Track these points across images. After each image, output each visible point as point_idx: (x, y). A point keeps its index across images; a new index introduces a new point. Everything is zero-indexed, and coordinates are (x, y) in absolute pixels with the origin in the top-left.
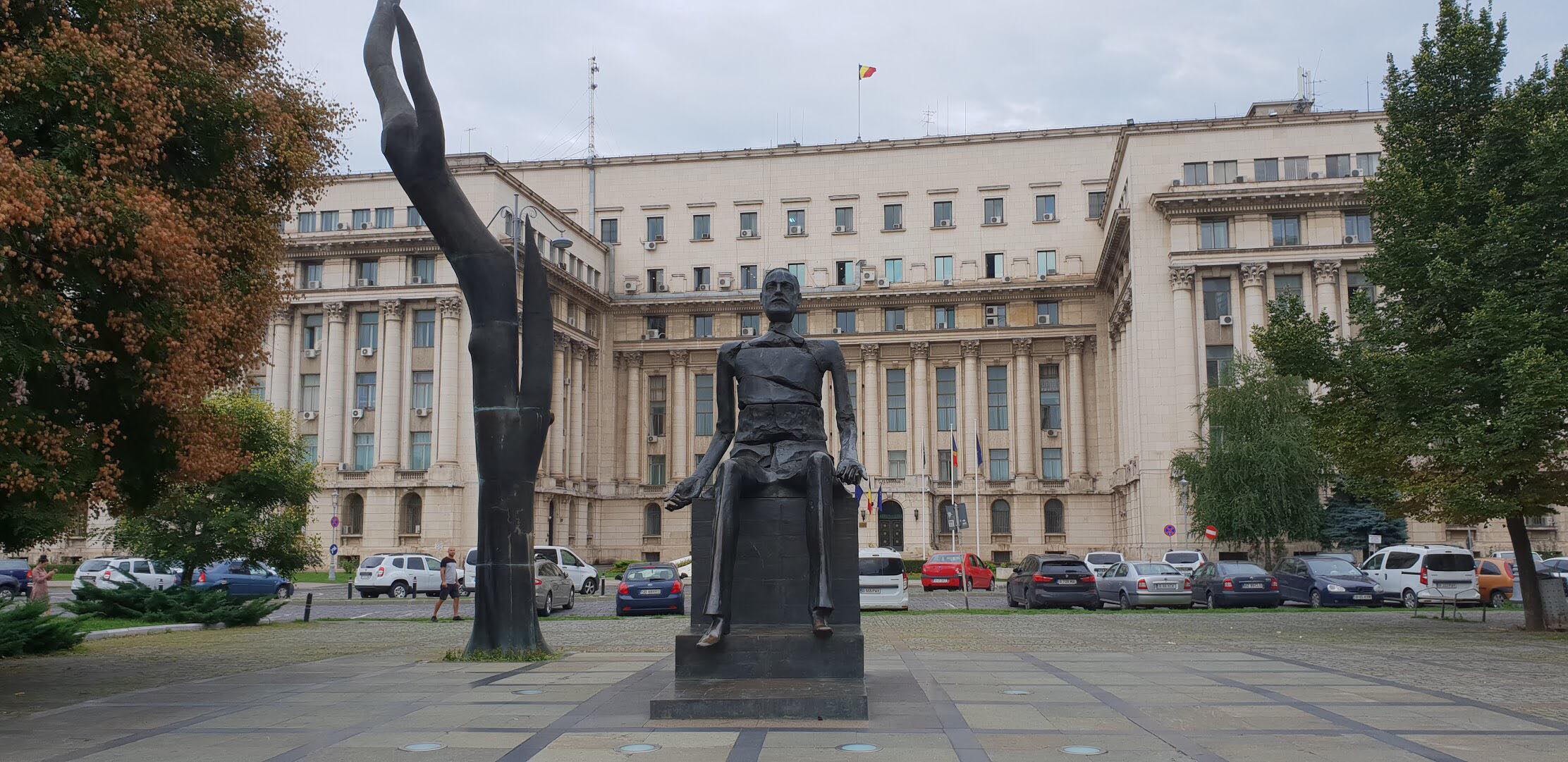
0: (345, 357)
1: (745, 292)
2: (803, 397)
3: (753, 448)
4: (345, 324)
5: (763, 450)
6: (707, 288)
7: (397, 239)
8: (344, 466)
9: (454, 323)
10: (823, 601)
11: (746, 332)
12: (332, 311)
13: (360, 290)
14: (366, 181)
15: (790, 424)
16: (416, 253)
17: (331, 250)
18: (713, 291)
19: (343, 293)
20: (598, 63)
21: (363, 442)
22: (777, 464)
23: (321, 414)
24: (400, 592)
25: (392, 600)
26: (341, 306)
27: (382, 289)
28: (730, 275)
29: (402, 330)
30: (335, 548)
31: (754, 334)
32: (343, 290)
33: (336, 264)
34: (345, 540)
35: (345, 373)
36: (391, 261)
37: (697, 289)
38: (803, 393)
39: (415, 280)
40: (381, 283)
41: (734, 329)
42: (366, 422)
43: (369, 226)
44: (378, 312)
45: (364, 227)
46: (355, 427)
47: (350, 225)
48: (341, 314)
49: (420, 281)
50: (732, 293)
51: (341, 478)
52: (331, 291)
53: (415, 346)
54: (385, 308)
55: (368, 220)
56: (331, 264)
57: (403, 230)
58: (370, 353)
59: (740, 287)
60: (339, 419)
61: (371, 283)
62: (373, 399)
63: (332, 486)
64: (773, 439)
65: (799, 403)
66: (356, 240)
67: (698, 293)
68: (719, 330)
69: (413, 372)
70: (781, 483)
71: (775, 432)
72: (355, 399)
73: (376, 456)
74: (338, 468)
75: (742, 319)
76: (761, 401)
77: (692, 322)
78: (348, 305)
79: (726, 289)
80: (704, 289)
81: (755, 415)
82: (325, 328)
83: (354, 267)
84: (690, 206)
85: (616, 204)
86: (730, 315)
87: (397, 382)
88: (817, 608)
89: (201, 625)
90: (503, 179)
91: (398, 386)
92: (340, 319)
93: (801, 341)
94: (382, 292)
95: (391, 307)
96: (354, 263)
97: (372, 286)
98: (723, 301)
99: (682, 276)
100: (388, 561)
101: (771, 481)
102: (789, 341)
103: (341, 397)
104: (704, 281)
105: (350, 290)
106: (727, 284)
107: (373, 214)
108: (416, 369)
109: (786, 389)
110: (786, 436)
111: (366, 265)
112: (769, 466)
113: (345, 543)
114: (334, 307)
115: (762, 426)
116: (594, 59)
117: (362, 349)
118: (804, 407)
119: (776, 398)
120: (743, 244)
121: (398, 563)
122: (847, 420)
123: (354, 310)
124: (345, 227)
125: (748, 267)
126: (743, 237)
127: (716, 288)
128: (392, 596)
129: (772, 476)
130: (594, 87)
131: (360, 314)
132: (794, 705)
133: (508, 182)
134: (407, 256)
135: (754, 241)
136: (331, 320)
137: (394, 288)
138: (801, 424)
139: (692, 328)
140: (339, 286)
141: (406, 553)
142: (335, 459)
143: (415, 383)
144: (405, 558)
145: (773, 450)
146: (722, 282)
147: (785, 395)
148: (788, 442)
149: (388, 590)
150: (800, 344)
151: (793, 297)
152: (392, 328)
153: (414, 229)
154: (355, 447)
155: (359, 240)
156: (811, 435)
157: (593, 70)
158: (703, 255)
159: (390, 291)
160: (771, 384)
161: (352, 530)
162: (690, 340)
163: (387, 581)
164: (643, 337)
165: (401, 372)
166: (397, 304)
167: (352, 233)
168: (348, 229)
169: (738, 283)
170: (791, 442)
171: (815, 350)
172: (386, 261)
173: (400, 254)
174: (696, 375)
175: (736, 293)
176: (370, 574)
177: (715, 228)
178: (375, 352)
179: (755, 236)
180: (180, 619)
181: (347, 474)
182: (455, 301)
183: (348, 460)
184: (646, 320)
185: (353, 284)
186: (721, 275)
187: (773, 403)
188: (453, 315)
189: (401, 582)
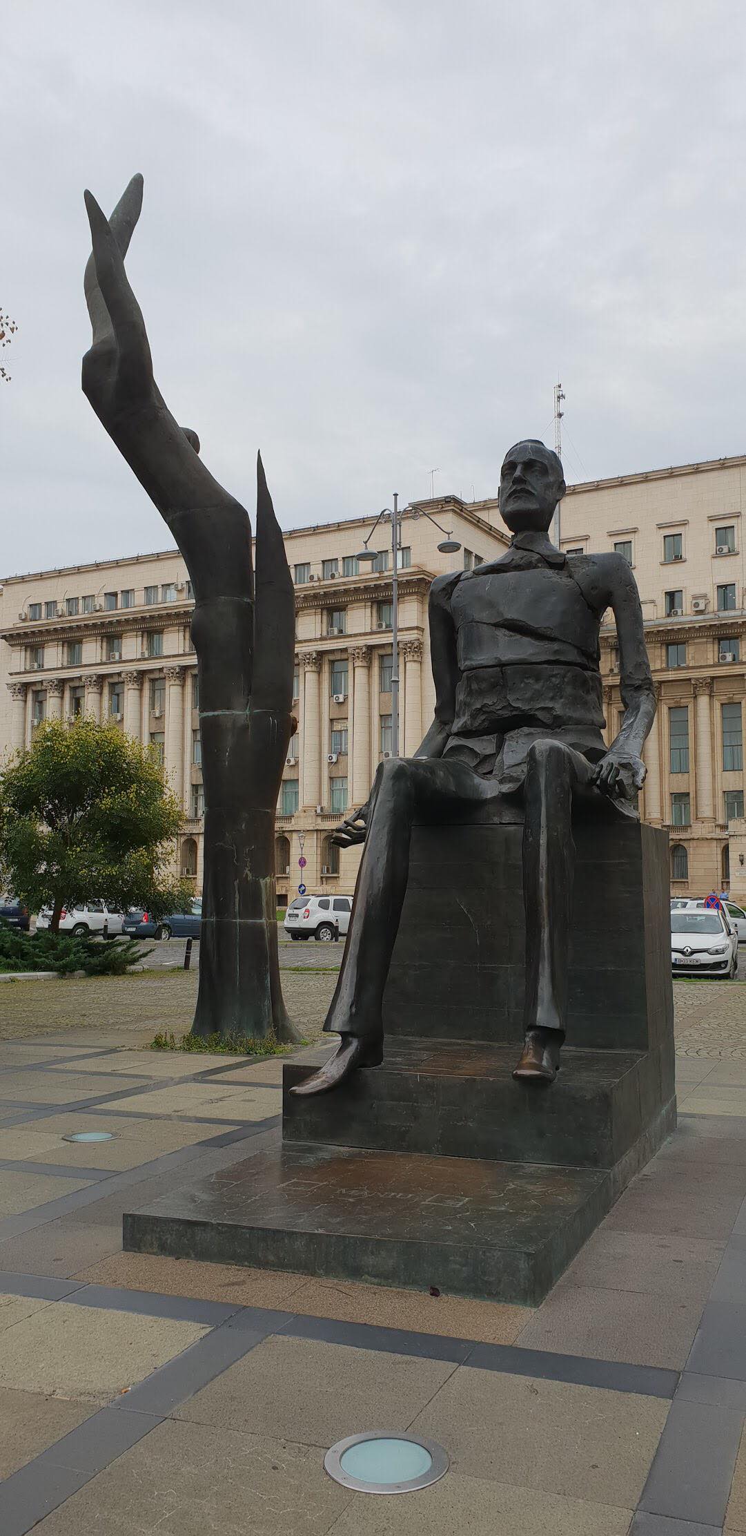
0: (320, 705)
1: (723, 614)
2: (556, 652)
3: (470, 743)
4: (319, 672)
5: (484, 746)
6: (679, 613)
7: (362, 585)
8: (322, 808)
9: (415, 666)
10: (545, 1015)
11: (724, 658)
12: (307, 661)
13: (331, 639)
14: (334, 531)
15: (531, 699)
16: (380, 598)
17: (304, 602)
18: (686, 616)
19: (316, 643)
20: (564, 390)
21: (338, 785)
22: (501, 768)
23: (300, 760)
24: (326, 935)
25: (317, 943)
26: (314, 655)
27: (350, 636)
28: (704, 596)
29: (369, 676)
30: (303, 888)
31: (734, 660)
32: (316, 640)
33: (309, 615)
34: (324, 879)
35: (320, 720)
36: (358, 608)
37: (669, 615)
38: (556, 646)
39: (380, 626)
40: (349, 631)
41: (710, 655)
42: (341, 766)
43: (337, 576)
44: (347, 660)
45: (333, 577)
46: (330, 772)
47: (321, 576)
48: (315, 663)
49: (384, 627)
50: (707, 617)
51: (319, 820)
52: (306, 641)
53: (382, 691)
54: (354, 655)
55: (337, 570)
56: (304, 615)
57: (368, 577)
58: (341, 700)
59: (716, 609)
60: (316, 764)
61: (341, 631)
62: (346, 744)
63: (311, 828)
64: (501, 727)
65: (548, 662)
66: (325, 590)
67: (669, 620)
68: (693, 658)
69: (381, 716)
70: (505, 798)
71: (506, 713)
72: (330, 744)
73: (350, 800)
74: (316, 811)
75: (719, 644)
76: (485, 663)
77: (664, 651)
78: (321, 654)
79: (700, 612)
80: (676, 614)
81: (474, 686)
82: (301, 677)
83: (325, 617)
84: (660, 527)
85: (582, 532)
86: (705, 640)
87: (366, 726)
88: (532, 1027)
89: (55, 973)
90: (461, 515)
91: (367, 731)
92: (314, 668)
93: (560, 560)
94: (350, 639)
95: (358, 653)
96: (325, 613)
97: (342, 634)
98: (697, 625)
99: (653, 602)
100: (314, 902)
101: (489, 796)
102: (539, 561)
103: (317, 743)
104: (676, 605)
105: (322, 639)
106: (702, 607)
107: (340, 563)
108: (382, 714)
109: (526, 639)
110: (525, 720)
111: (336, 615)
112: (490, 772)
113: (325, 883)
114: (308, 656)
115: (484, 706)
116: (560, 386)
117: (335, 696)
118: (557, 670)
119: (507, 656)
120: (719, 561)
121: (324, 905)
122: (638, 688)
123: (326, 658)
124: (316, 579)
125: (726, 586)
126: (719, 554)
127: (689, 612)
128: (318, 938)
129: (490, 788)
130: (560, 415)
131: (332, 662)
132: (383, 1253)
133: (466, 519)
134: (372, 602)
135: (732, 557)
136: (306, 669)
137: (361, 635)
138: (552, 699)
139: (664, 658)
140: (312, 636)
141: (332, 895)
142: (314, 803)
143: (383, 728)
144: (331, 899)
145: (500, 746)
146: (696, 605)
147: (526, 649)
148: (526, 730)
149: (314, 933)
150: (559, 564)
151: (548, 486)
152: (361, 674)
153: (377, 575)
154: (332, 791)
155: (328, 590)
156: (570, 718)
157: (559, 397)
158: (674, 578)
159: (356, 638)
160: (502, 633)
161: (330, 869)
162: (662, 670)
163: (312, 923)
164: (611, 670)
165: (370, 717)
166: (364, 650)
167: (322, 583)
168: (319, 580)
169: (714, 604)
170: (532, 730)
171: (580, 573)
172: (353, 609)
173: (365, 600)
174: (670, 708)
175: (711, 616)
176: (297, 916)
177: (687, 550)
178: (346, 698)
179: (732, 553)
180: (35, 967)
181: (325, 817)
182: (416, 644)
183: (325, 803)
184: (614, 652)
185: (325, 634)
186: (695, 597)
187: (502, 665)
188: (416, 658)
189: (325, 924)
